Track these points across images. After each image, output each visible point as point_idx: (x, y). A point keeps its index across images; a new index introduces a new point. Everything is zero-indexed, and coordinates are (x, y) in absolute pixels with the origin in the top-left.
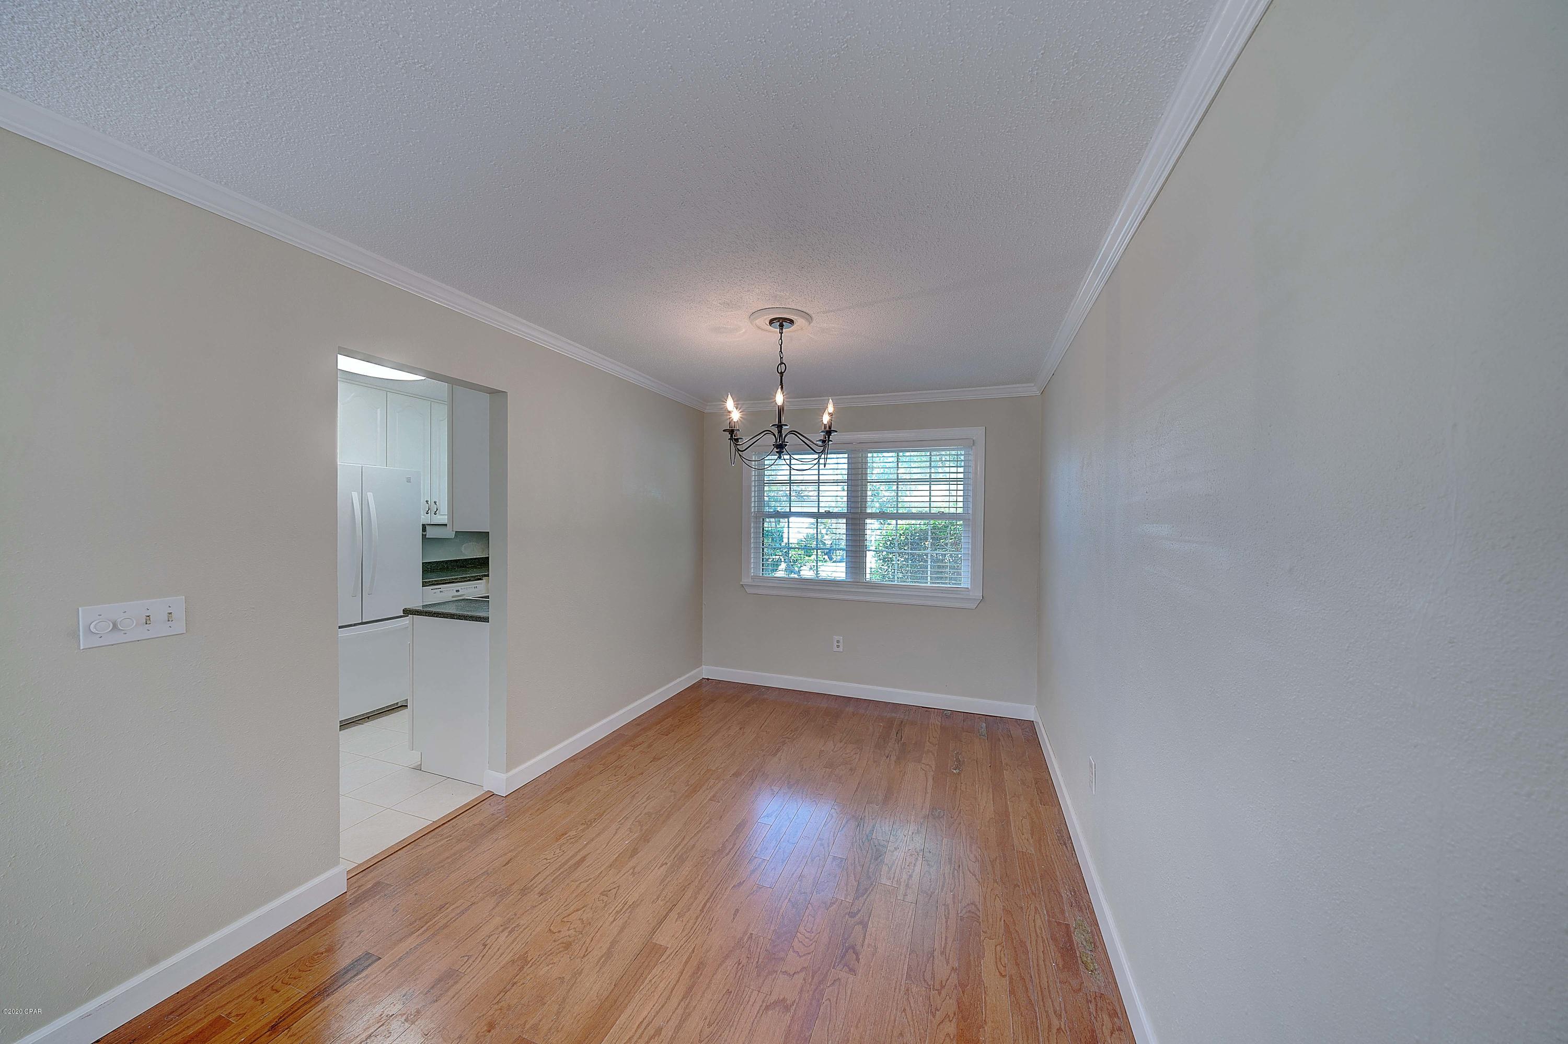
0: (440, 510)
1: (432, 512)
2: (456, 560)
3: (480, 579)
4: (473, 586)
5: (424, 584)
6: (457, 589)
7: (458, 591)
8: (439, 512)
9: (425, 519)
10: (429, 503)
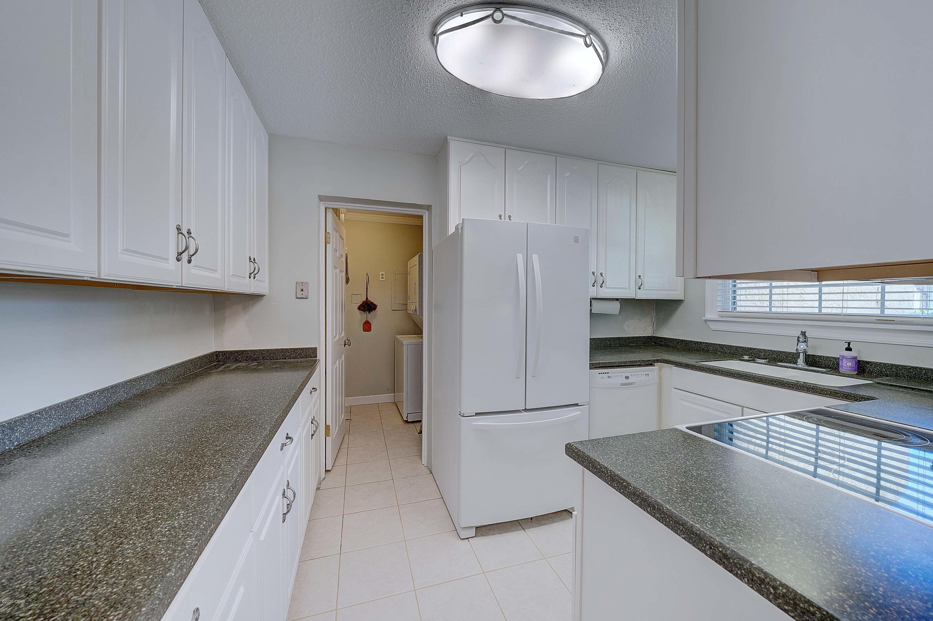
0: (606, 282)
1: (598, 284)
2: (618, 338)
3: (651, 365)
4: (645, 373)
5: (593, 366)
6: (627, 375)
7: (627, 378)
8: (606, 285)
9: (594, 292)
10: (595, 274)
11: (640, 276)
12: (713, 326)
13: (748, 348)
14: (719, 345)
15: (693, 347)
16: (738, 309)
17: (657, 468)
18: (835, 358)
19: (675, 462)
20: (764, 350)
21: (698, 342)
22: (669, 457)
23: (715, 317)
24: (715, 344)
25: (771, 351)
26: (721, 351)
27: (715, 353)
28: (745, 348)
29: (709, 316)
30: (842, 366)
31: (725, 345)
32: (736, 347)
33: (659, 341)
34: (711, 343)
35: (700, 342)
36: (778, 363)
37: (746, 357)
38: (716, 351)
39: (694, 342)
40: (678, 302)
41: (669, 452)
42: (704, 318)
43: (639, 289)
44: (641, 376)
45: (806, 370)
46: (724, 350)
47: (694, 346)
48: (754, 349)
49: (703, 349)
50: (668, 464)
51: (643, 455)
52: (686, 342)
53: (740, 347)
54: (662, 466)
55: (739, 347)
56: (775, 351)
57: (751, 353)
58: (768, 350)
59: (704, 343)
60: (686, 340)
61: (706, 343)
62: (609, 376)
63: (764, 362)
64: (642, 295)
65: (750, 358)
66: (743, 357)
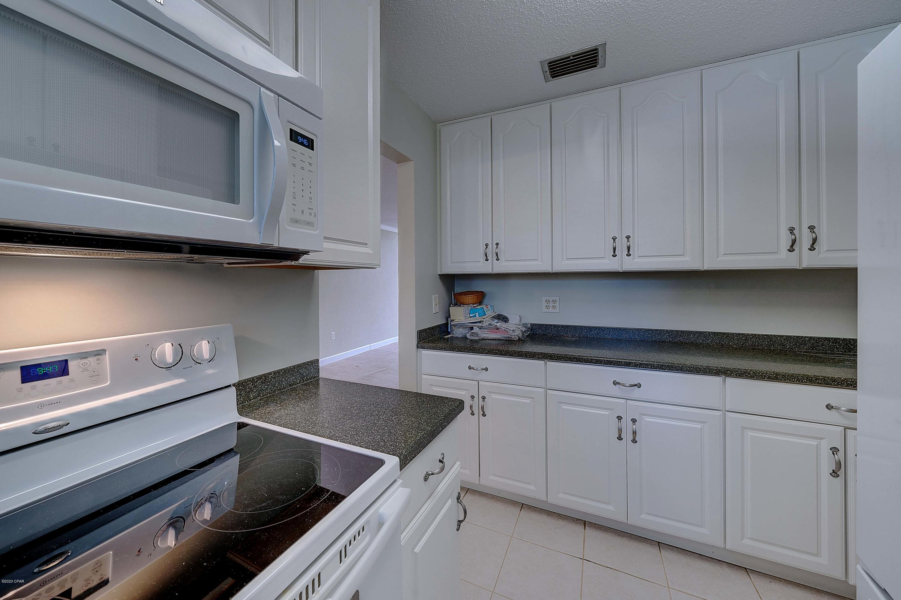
17: (395, 402)
19: (386, 410)
22: (391, 413)
41: (392, 417)
50: (390, 407)
51: (408, 407)
54: (392, 404)
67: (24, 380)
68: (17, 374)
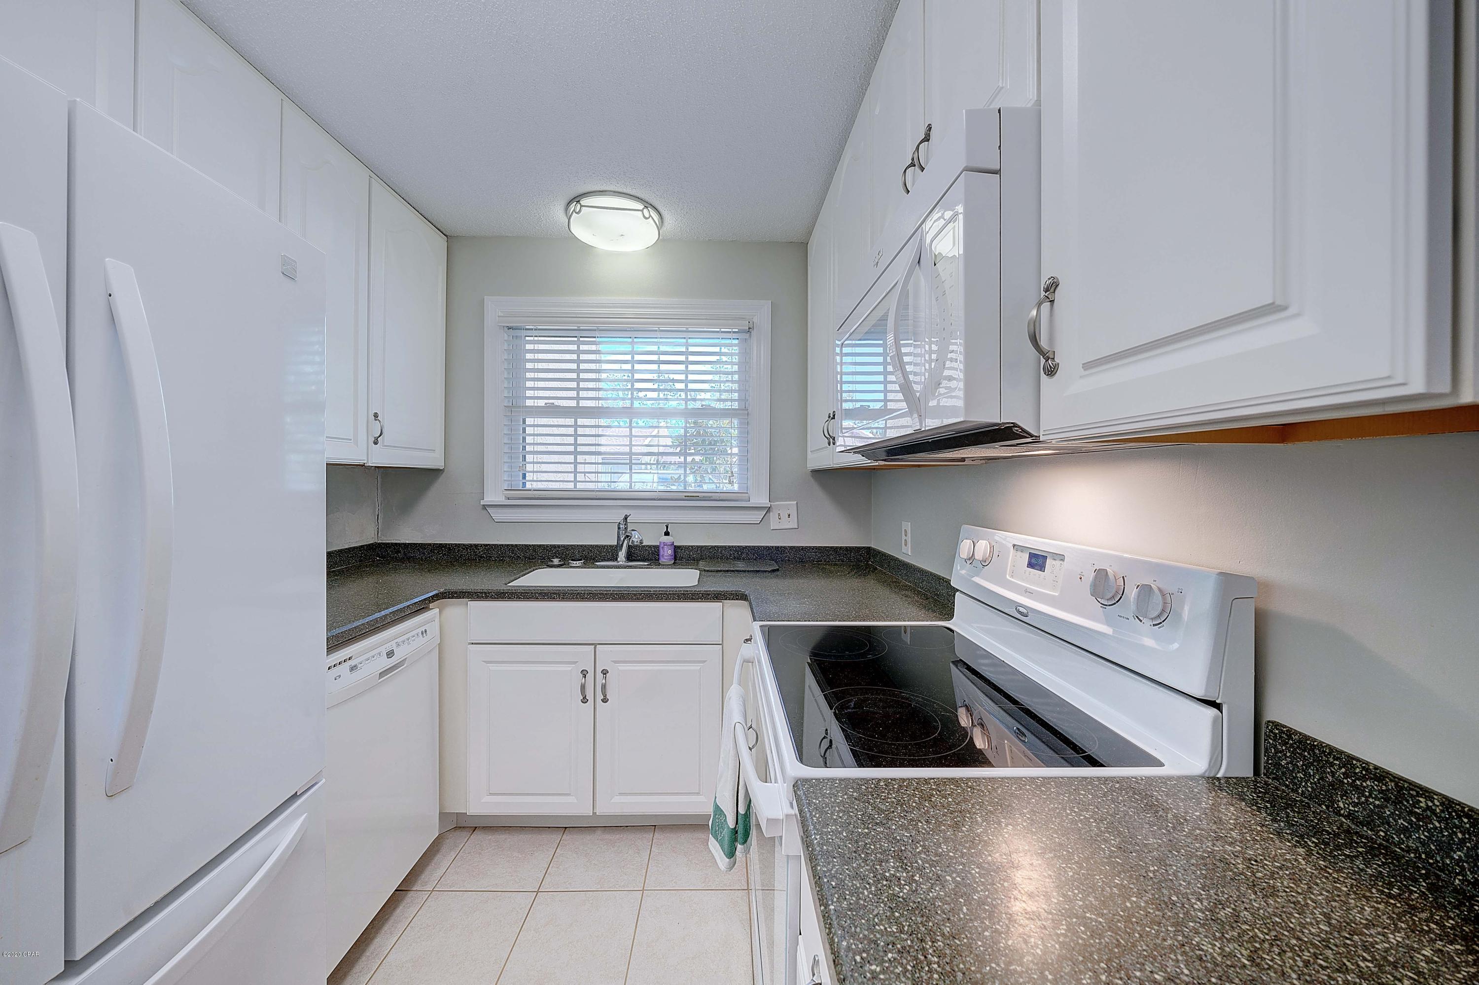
3: (426, 608)
4: (419, 630)
7: (390, 653)
11: (376, 416)
12: (498, 515)
13: (551, 546)
14: (508, 545)
15: (461, 555)
16: (528, 486)
18: (654, 546)
20: (573, 545)
21: (471, 545)
23: (500, 499)
24: (500, 545)
25: (581, 546)
26: (511, 556)
27: (502, 560)
28: (547, 546)
29: (490, 498)
30: (663, 555)
31: (516, 545)
32: (534, 546)
33: (392, 552)
34: (493, 545)
35: (475, 545)
36: (597, 563)
37: (556, 561)
38: (503, 557)
39: (464, 545)
40: (432, 474)
42: (482, 503)
43: (376, 443)
44: (414, 640)
45: (631, 567)
46: (516, 554)
47: (464, 552)
48: (559, 546)
49: (481, 557)
52: (449, 547)
53: (540, 546)
55: (537, 545)
56: (585, 546)
57: (555, 553)
58: (577, 545)
59: (481, 545)
60: (449, 544)
61: (486, 545)
62: (353, 664)
63: (580, 564)
64: (379, 458)
65: (560, 561)
66: (552, 561)
67: (1031, 565)
68: (1026, 557)
